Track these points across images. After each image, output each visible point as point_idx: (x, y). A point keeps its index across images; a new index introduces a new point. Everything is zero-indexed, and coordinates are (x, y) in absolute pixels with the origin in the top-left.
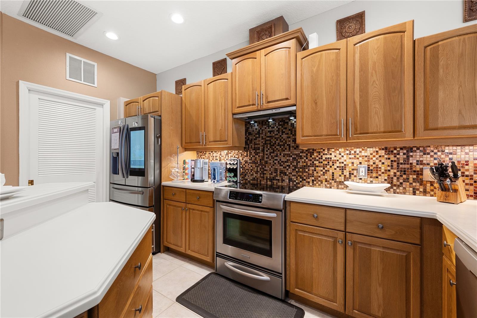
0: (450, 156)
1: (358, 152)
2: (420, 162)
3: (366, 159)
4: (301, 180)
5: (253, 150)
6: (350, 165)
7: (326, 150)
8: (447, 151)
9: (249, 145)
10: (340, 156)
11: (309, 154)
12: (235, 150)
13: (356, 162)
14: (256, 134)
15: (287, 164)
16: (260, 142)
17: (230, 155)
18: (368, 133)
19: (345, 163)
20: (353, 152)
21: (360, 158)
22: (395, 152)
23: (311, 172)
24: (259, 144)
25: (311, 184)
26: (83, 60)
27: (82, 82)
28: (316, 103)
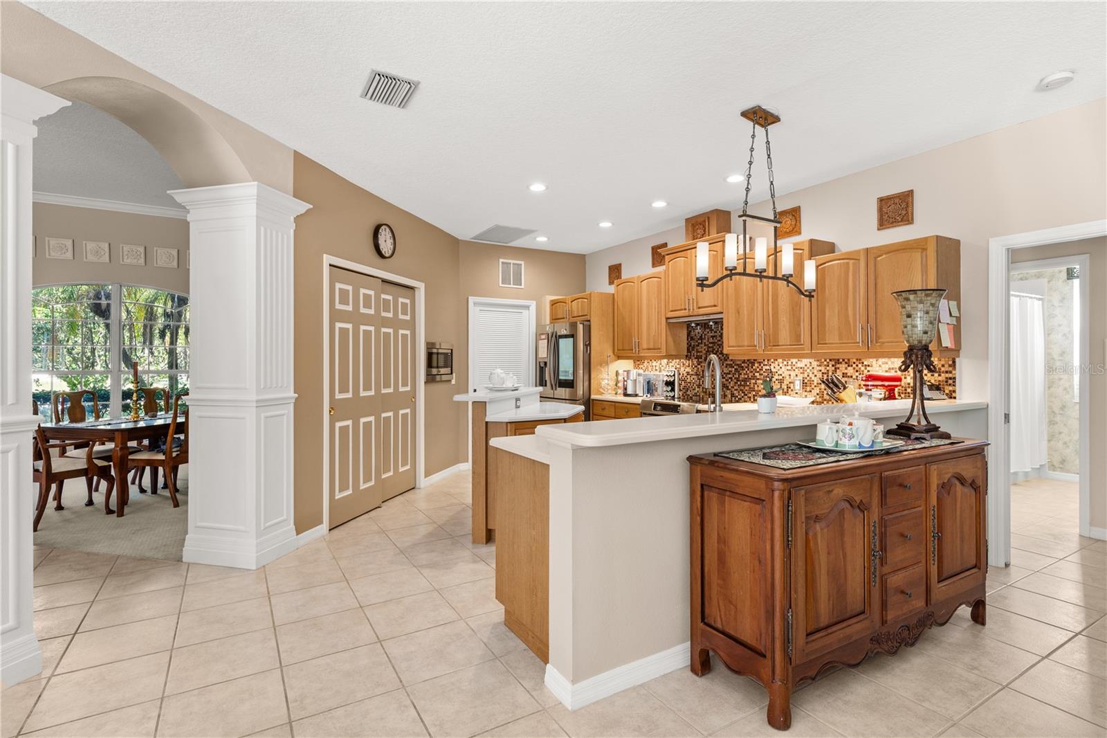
0: (868, 368)
1: (794, 363)
2: (844, 375)
3: (801, 371)
4: (743, 395)
5: (695, 358)
6: (788, 377)
7: (766, 360)
8: (865, 363)
9: (690, 352)
10: (779, 367)
11: (750, 365)
12: (676, 359)
13: (793, 374)
14: (699, 339)
15: (730, 376)
16: (703, 348)
17: (671, 364)
19: (783, 375)
20: (790, 363)
21: (796, 370)
22: (825, 363)
23: (752, 386)
24: (701, 352)
25: (752, 400)
26: (512, 262)
27: (512, 286)
28: (739, 313)
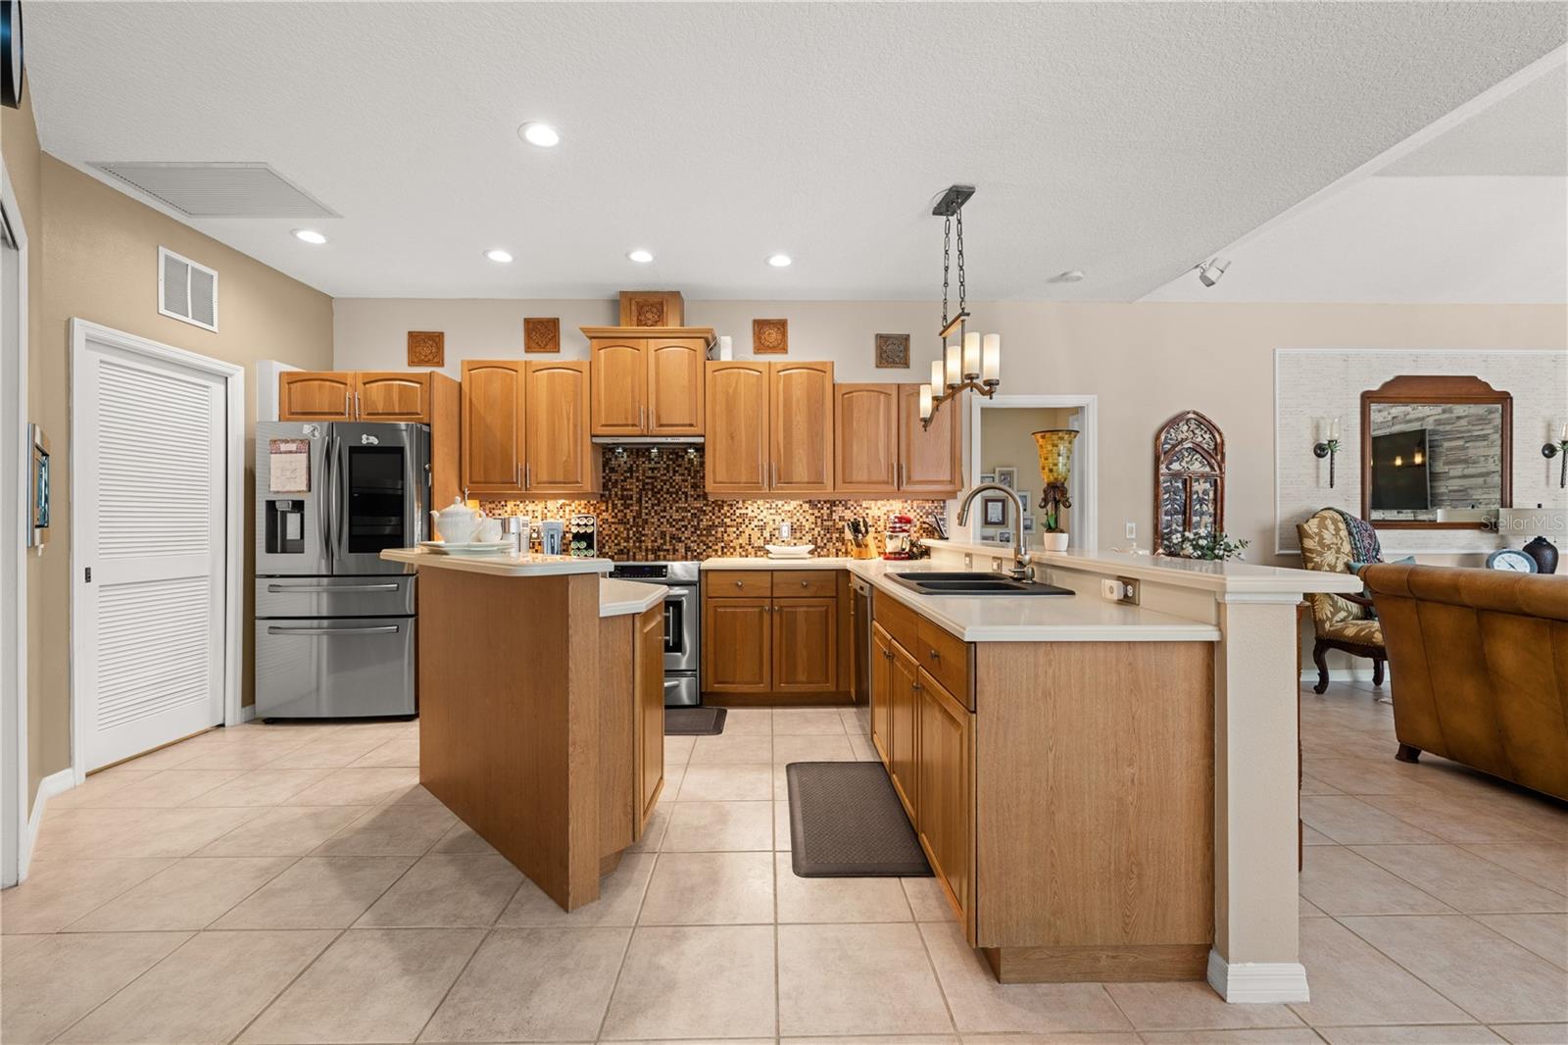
0: (867, 511)
1: (780, 506)
2: (842, 519)
3: (789, 514)
4: (705, 547)
5: (619, 499)
6: (771, 523)
7: (741, 502)
8: (864, 505)
9: (610, 490)
10: (759, 511)
11: (717, 508)
12: (578, 499)
13: (778, 518)
14: (625, 472)
15: (683, 523)
16: (633, 486)
17: (567, 509)
18: (791, 483)
19: (765, 520)
20: (774, 506)
21: (783, 514)
22: (819, 505)
23: (719, 535)
24: (631, 490)
25: (720, 553)
26: (192, 263)
27: (189, 320)
28: (732, 438)
